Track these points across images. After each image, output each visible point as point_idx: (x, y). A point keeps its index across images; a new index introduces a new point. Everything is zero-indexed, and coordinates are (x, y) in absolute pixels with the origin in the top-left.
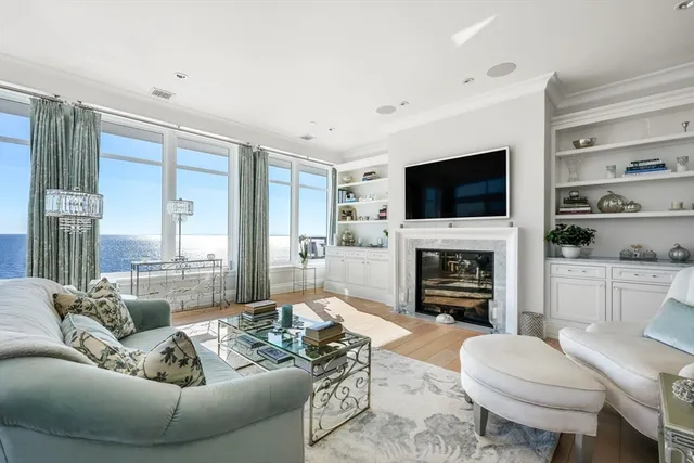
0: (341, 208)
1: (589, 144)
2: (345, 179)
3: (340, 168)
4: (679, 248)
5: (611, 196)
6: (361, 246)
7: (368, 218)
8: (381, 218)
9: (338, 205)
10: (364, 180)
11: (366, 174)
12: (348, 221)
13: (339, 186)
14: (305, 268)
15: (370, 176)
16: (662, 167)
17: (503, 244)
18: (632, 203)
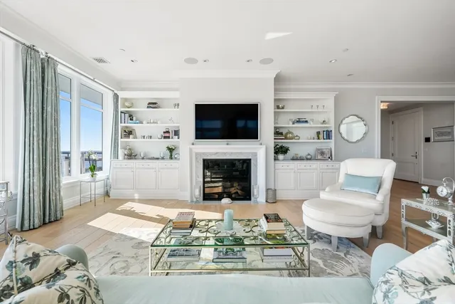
0: (122, 128)
1: (283, 108)
2: (127, 104)
3: (122, 95)
4: (309, 154)
5: (290, 133)
6: (143, 158)
7: (151, 137)
8: (165, 137)
9: (120, 125)
10: (148, 107)
11: (149, 104)
12: (131, 139)
13: (120, 109)
14: (95, 181)
15: (153, 105)
16: (306, 122)
17: (255, 154)
18: (297, 136)
